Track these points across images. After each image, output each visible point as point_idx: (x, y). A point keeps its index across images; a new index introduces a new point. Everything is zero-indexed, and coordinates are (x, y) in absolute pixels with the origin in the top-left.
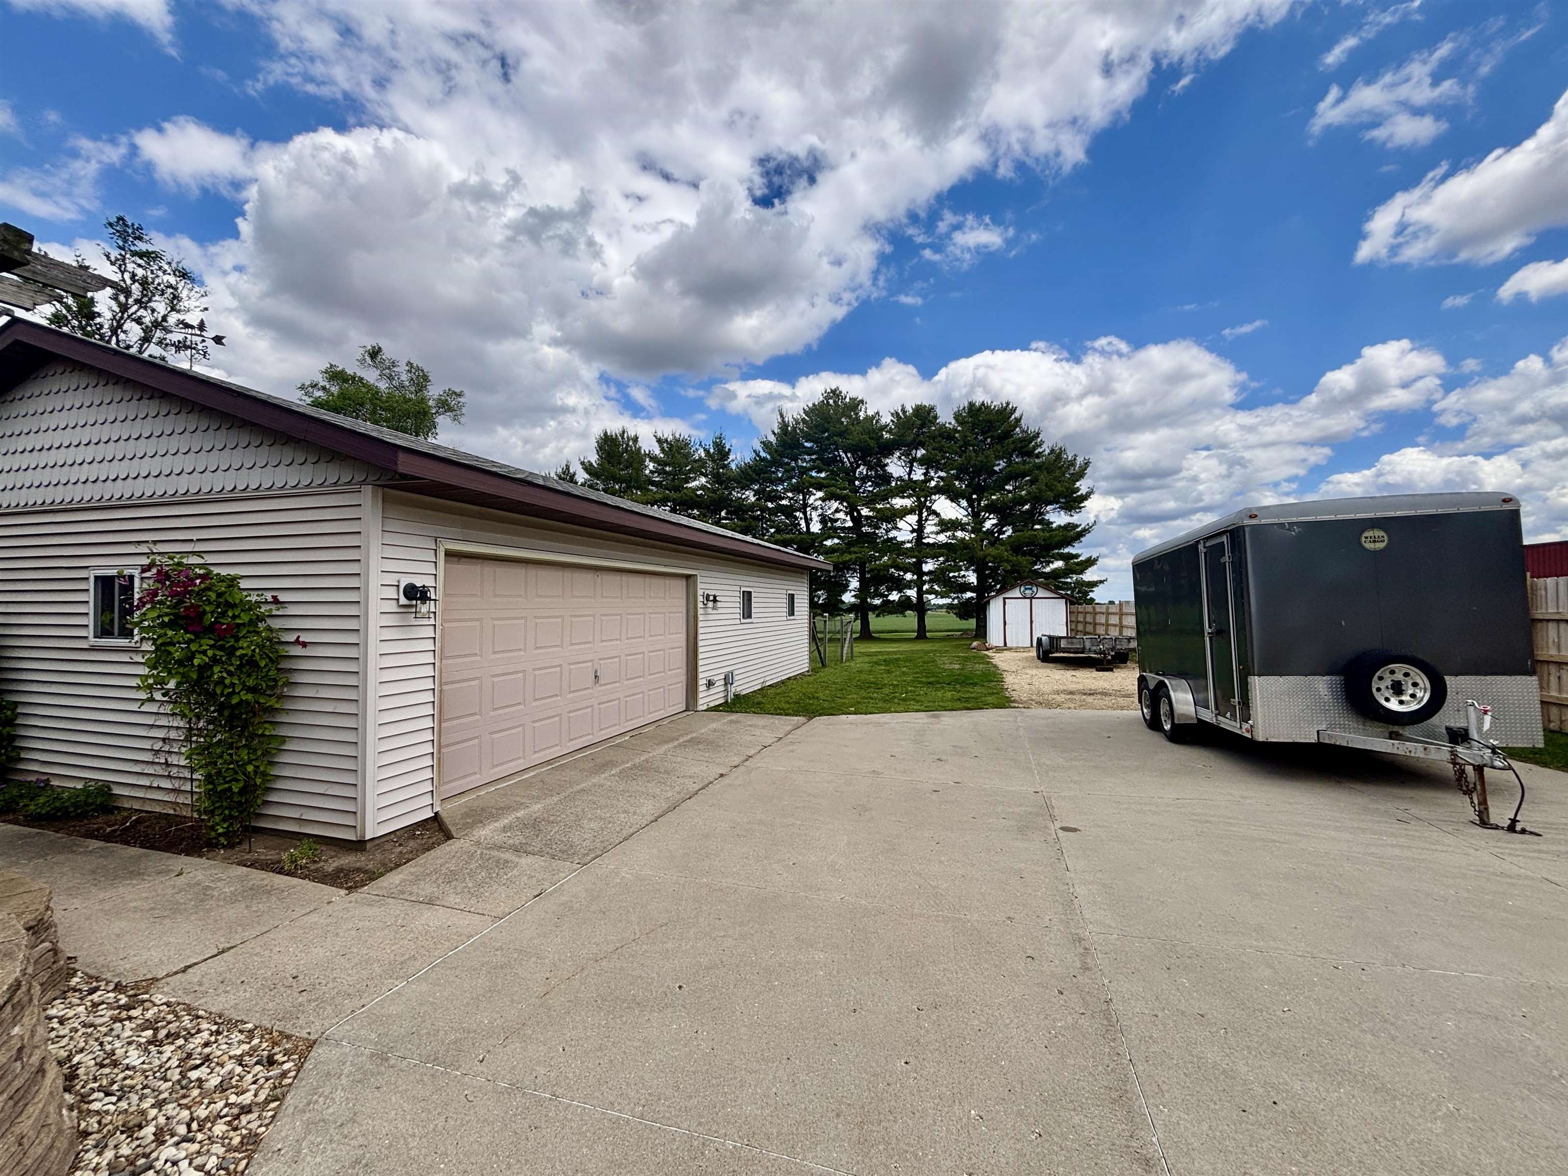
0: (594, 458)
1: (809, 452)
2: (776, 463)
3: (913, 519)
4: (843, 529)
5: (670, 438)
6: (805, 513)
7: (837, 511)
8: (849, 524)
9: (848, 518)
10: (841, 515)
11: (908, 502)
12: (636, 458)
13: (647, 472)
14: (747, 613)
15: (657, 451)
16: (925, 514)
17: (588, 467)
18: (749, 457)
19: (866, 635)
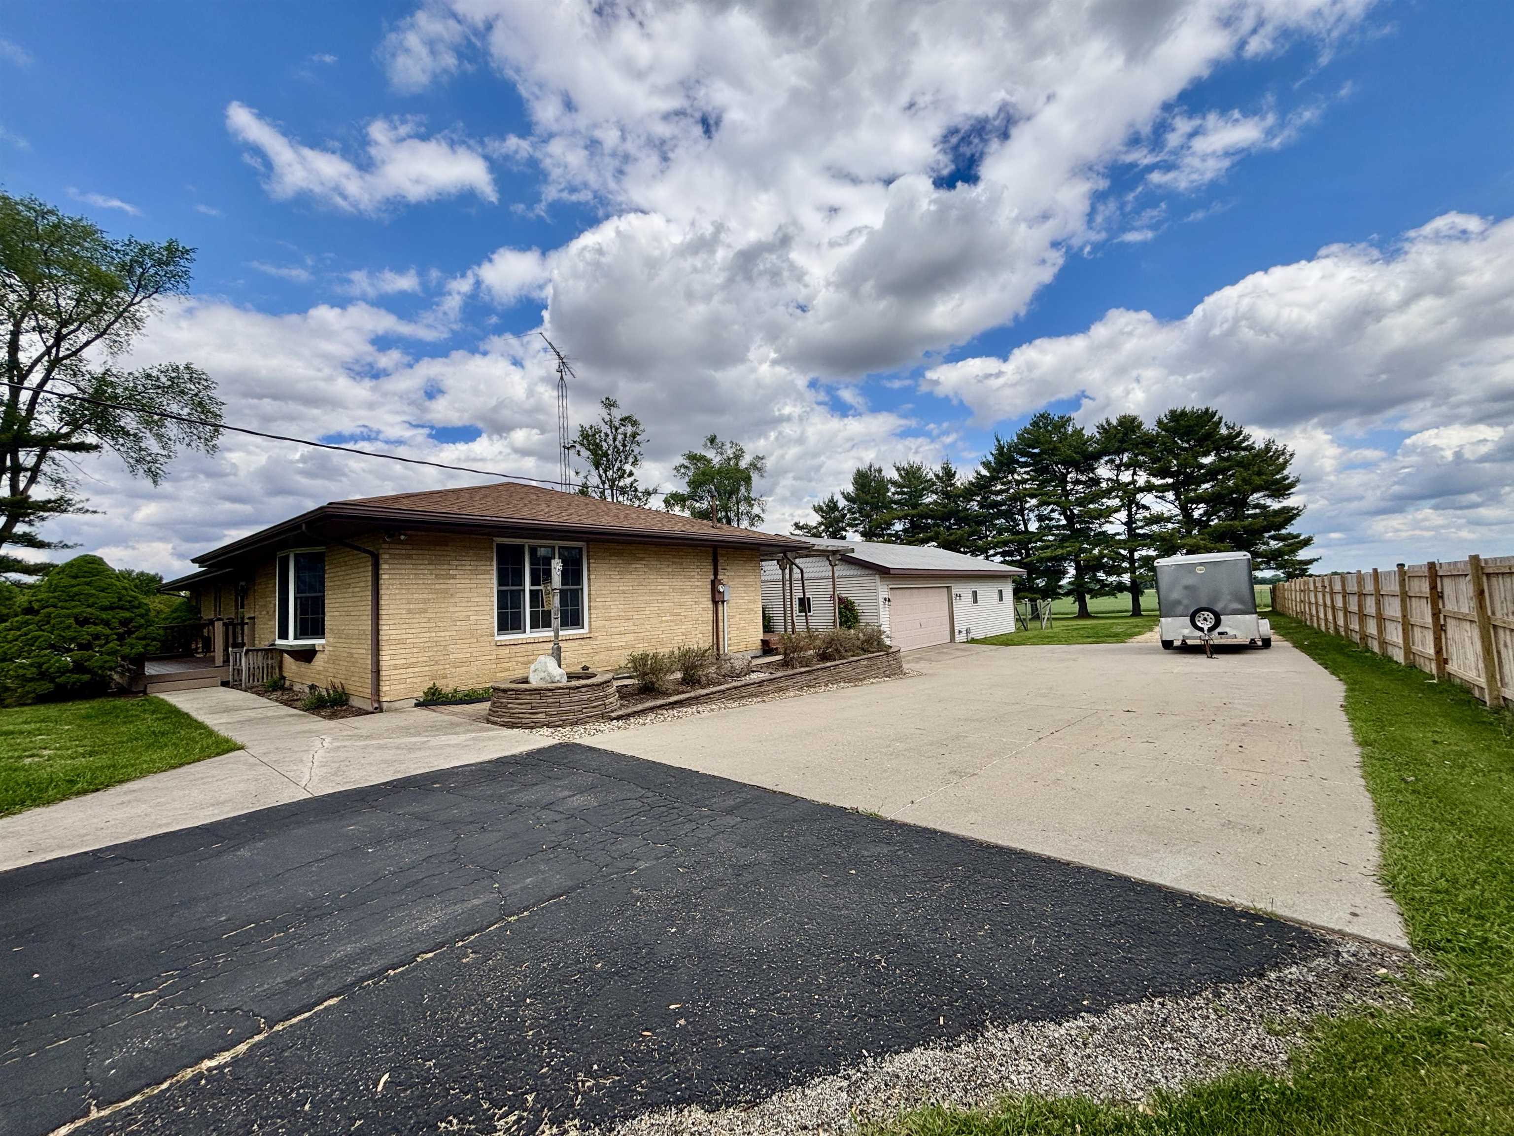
0: (850, 489)
1: (1025, 465)
2: (993, 479)
3: (1123, 515)
4: (1058, 527)
5: (906, 466)
6: (1023, 516)
7: (1053, 511)
8: (1064, 522)
9: (1062, 517)
10: (1055, 515)
11: (1116, 502)
12: (882, 485)
13: (890, 494)
14: (975, 601)
15: (895, 476)
16: (1134, 509)
17: (847, 497)
18: (971, 477)
19: (1084, 613)
